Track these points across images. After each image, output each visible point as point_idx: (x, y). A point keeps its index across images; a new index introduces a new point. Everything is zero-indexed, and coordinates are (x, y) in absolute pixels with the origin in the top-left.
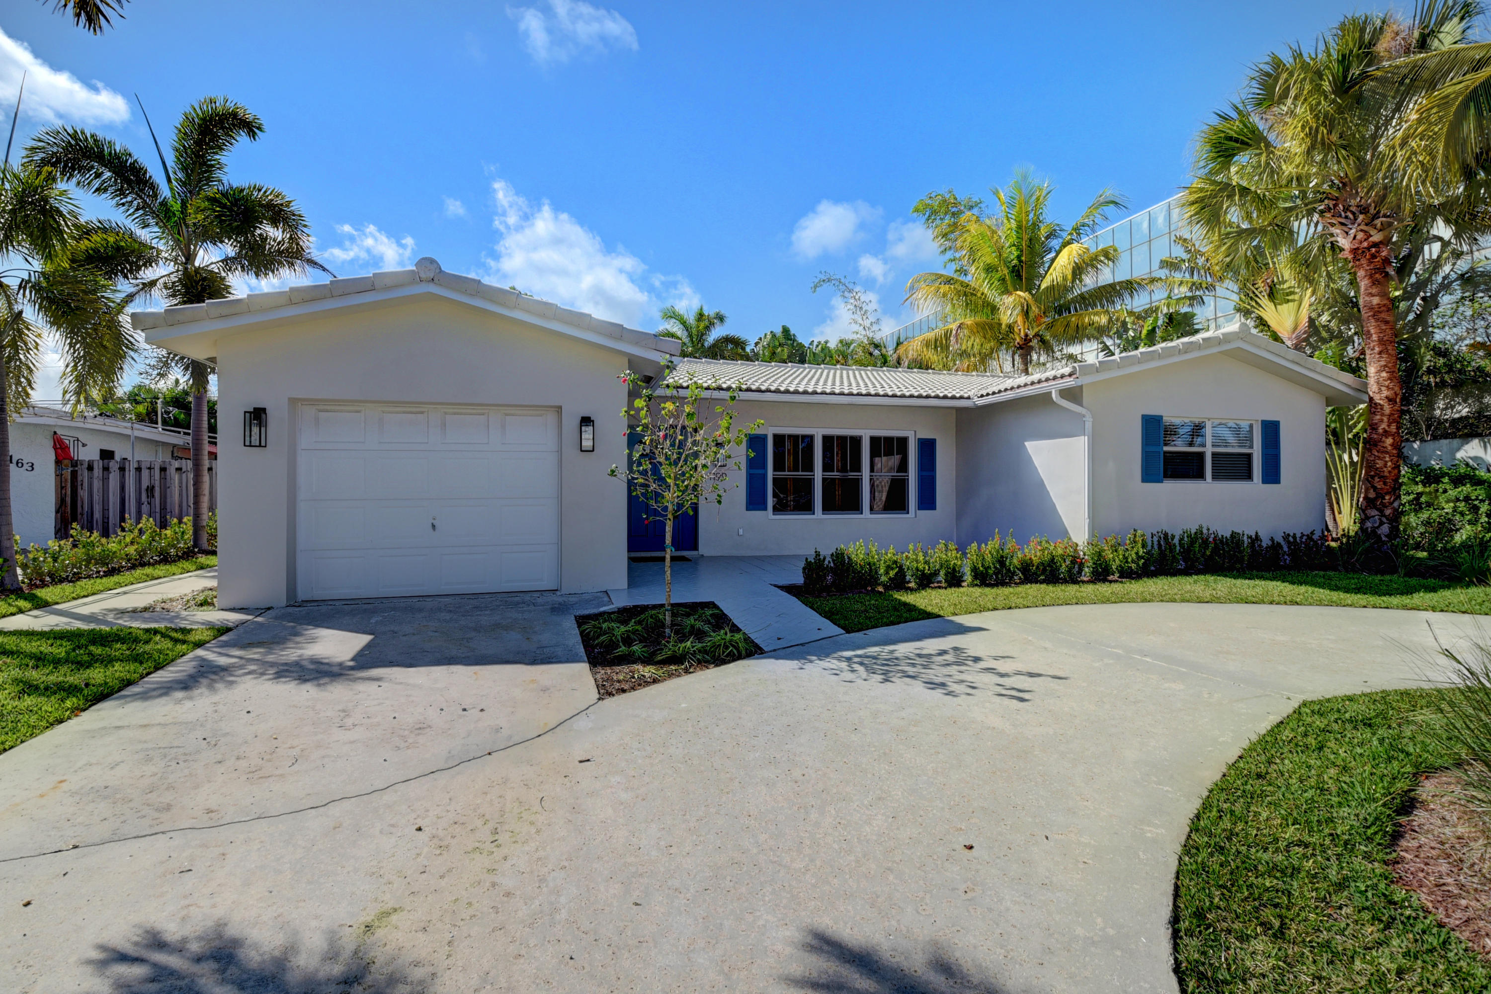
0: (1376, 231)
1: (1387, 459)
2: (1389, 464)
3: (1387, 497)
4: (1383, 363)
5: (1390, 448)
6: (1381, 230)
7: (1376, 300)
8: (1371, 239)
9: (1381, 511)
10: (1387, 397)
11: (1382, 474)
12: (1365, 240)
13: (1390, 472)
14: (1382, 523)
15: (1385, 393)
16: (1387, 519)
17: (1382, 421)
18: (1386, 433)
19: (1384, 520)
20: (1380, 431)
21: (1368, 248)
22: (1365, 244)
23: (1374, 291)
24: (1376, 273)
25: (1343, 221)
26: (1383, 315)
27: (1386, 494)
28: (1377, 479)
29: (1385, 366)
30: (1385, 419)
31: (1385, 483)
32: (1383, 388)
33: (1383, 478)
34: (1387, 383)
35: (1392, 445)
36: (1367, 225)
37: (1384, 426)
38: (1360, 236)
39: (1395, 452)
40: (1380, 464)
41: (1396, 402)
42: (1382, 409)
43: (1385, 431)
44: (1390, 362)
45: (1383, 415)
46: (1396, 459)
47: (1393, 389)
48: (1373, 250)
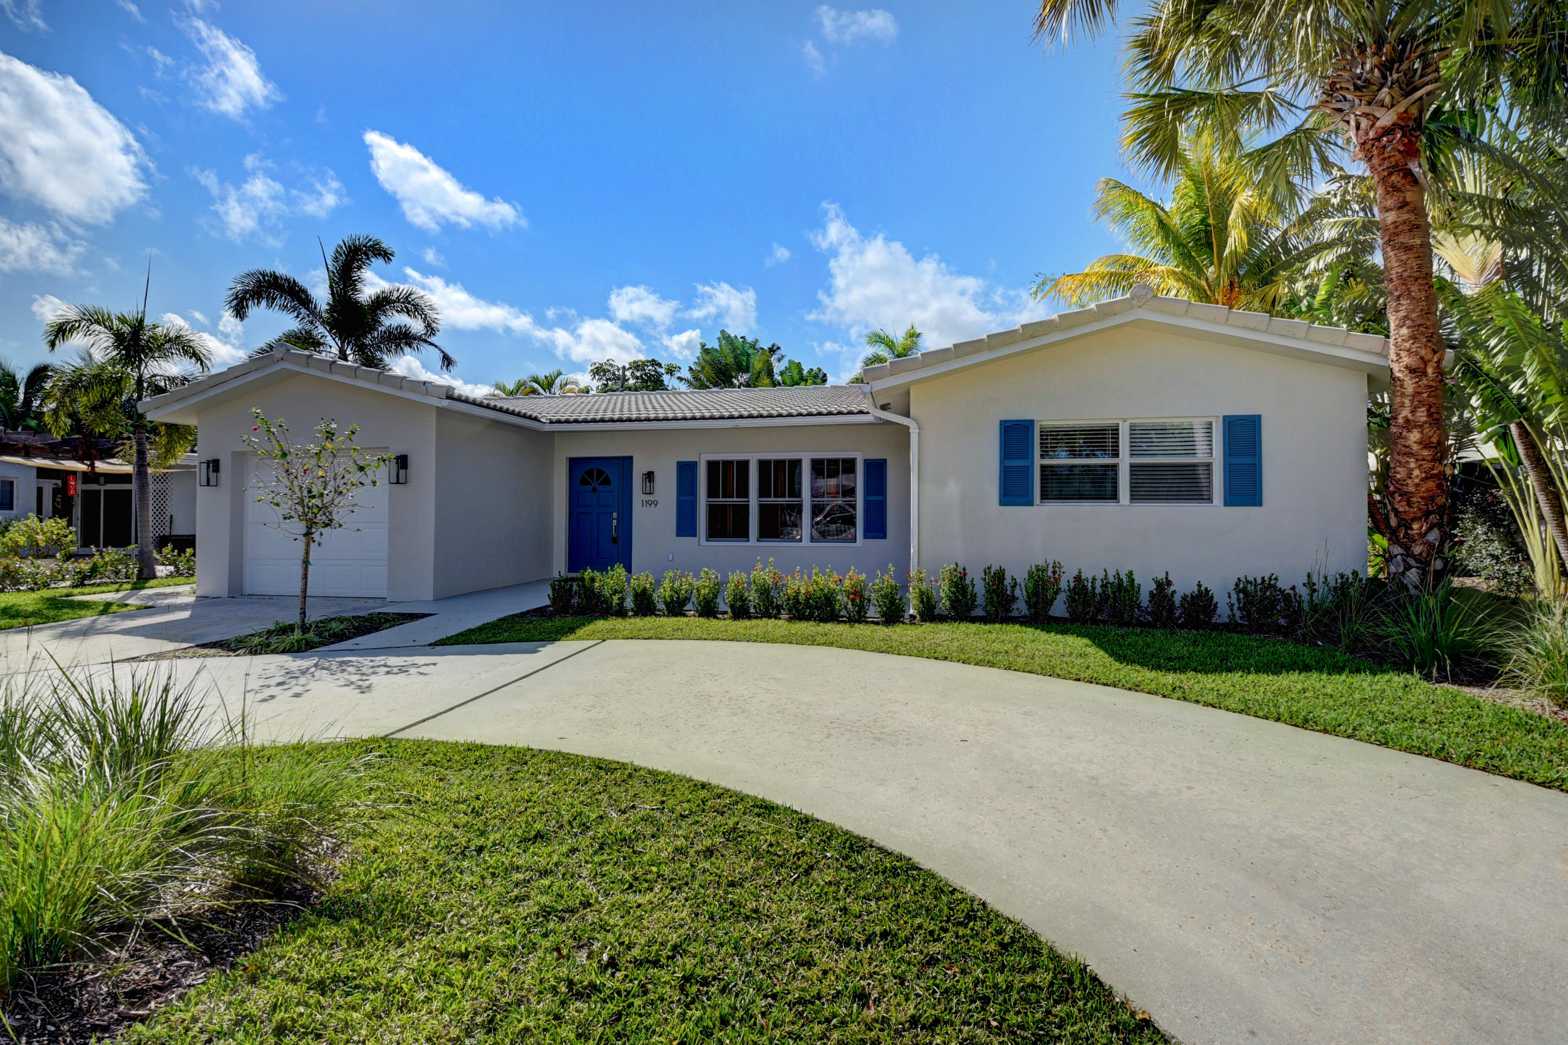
0: (1384, 110)
1: (1412, 465)
2: (1416, 472)
3: (1415, 526)
4: (1402, 314)
5: (1415, 447)
6: (1393, 106)
7: (1391, 217)
8: (1378, 124)
9: (1407, 548)
10: (1407, 367)
11: (1405, 489)
12: (1372, 126)
13: (1417, 485)
14: (1408, 567)
15: (1406, 360)
16: (1416, 560)
17: (1402, 405)
18: (1409, 425)
19: (1412, 562)
20: (1401, 421)
21: (1378, 139)
22: (1372, 134)
23: (1389, 203)
24: (1390, 174)
25: (1339, 106)
26: (1402, 239)
27: (1414, 520)
28: (1398, 498)
29: (1406, 318)
30: (1407, 402)
31: (1409, 504)
32: (1403, 354)
33: (1407, 497)
34: (1407, 345)
35: (1419, 443)
36: (1369, 103)
37: (1406, 412)
38: (1364, 123)
39: (1426, 453)
40: (1401, 473)
41: (1425, 373)
42: (1402, 386)
43: (1407, 421)
44: (1413, 311)
45: (1403, 395)
46: (1427, 465)
47: (1416, 353)
48: (1385, 139)
